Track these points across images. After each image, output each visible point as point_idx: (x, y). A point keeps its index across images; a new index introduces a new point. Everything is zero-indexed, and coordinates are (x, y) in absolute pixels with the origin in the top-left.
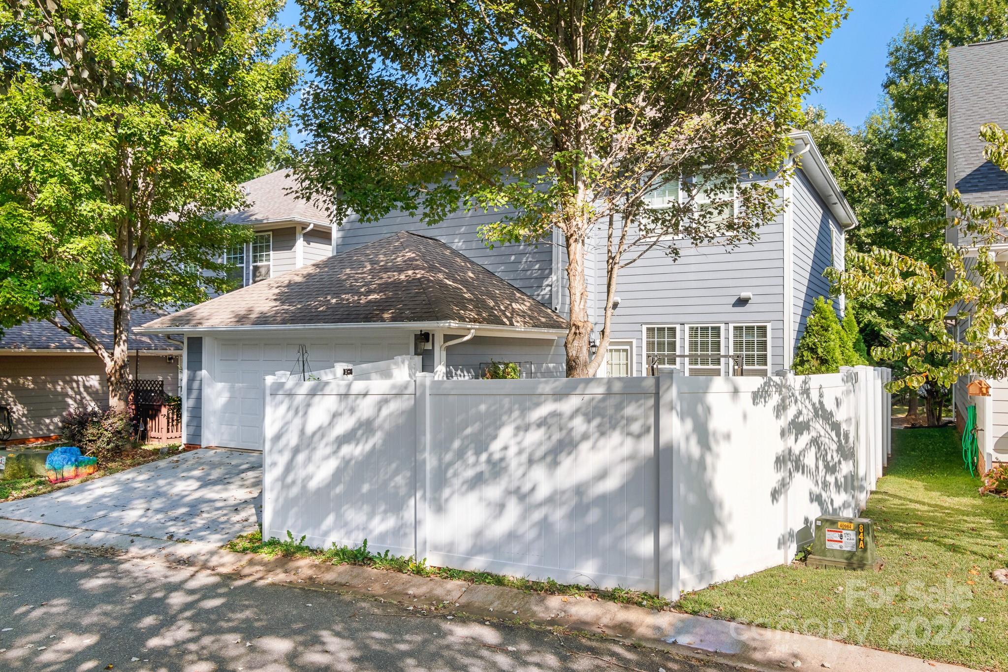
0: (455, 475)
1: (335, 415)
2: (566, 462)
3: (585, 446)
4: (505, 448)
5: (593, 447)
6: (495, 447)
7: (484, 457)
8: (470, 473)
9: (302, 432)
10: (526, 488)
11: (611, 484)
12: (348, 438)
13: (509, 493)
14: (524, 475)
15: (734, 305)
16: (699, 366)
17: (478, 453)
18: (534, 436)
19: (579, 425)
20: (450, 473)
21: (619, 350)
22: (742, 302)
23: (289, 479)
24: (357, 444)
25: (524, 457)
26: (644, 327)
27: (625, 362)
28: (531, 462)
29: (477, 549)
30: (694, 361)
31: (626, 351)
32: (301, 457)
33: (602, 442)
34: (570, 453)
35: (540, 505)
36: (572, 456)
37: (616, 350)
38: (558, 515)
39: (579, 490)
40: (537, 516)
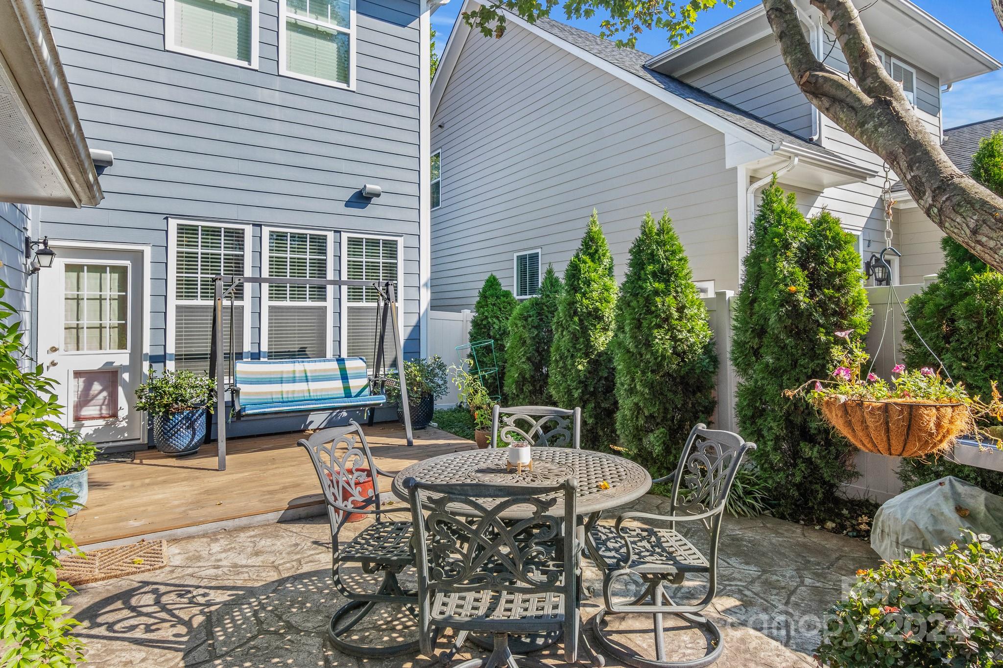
15: (348, 204)
16: (288, 303)
21: (101, 269)
22: (362, 199)
26: (173, 224)
27: (116, 294)
30: (277, 292)
31: (122, 271)
37: (92, 269)
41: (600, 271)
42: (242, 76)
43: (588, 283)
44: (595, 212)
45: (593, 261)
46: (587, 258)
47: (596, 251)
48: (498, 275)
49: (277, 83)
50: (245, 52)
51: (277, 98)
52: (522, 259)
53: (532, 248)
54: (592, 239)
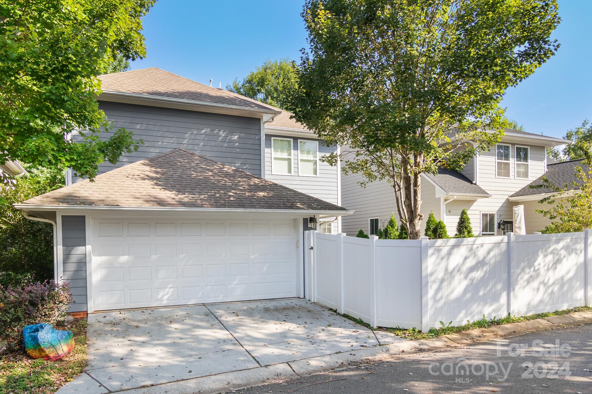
0: (522, 278)
1: (466, 258)
2: (559, 266)
3: (565, 260)
4: (539, 264)
5: (567, 260)
6: (536, 264)
7: (532, 269)
8: (526, 277)
9: (446, 269)
10: (546, 281)
11: (571, 275)
12: (472, 269)
13: (540, 283)
14: (546, 275)
17: (530, 268)
18: (550, 258)
19: (563, 252)
20: (520, 277)
23: (439, 296)
24: (477, 271)
25: (546, 267)
28: (548, 269)
29: (529, 310)
32: (445, 284)
33: (570, 257)
34: (560, 263)
35: (551, 286)
36: (561, 264)
38: (556, 288)
39: (562, 278)
40: (550, 290)
41: (394, 230)
42: (290, 178)
43: (390, 234)
44: (393, 213)
45: (392, 228)
46: (390, 227)
47: (393, 224)
48: (363, 230)
49: (298, 178)
50: (290, 171)
51: (298, 182)
52: (372, 221)
53: (376, 217)
54: (392, 221)
